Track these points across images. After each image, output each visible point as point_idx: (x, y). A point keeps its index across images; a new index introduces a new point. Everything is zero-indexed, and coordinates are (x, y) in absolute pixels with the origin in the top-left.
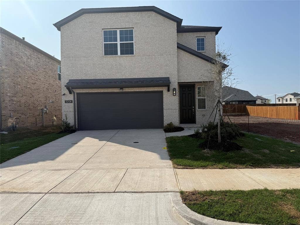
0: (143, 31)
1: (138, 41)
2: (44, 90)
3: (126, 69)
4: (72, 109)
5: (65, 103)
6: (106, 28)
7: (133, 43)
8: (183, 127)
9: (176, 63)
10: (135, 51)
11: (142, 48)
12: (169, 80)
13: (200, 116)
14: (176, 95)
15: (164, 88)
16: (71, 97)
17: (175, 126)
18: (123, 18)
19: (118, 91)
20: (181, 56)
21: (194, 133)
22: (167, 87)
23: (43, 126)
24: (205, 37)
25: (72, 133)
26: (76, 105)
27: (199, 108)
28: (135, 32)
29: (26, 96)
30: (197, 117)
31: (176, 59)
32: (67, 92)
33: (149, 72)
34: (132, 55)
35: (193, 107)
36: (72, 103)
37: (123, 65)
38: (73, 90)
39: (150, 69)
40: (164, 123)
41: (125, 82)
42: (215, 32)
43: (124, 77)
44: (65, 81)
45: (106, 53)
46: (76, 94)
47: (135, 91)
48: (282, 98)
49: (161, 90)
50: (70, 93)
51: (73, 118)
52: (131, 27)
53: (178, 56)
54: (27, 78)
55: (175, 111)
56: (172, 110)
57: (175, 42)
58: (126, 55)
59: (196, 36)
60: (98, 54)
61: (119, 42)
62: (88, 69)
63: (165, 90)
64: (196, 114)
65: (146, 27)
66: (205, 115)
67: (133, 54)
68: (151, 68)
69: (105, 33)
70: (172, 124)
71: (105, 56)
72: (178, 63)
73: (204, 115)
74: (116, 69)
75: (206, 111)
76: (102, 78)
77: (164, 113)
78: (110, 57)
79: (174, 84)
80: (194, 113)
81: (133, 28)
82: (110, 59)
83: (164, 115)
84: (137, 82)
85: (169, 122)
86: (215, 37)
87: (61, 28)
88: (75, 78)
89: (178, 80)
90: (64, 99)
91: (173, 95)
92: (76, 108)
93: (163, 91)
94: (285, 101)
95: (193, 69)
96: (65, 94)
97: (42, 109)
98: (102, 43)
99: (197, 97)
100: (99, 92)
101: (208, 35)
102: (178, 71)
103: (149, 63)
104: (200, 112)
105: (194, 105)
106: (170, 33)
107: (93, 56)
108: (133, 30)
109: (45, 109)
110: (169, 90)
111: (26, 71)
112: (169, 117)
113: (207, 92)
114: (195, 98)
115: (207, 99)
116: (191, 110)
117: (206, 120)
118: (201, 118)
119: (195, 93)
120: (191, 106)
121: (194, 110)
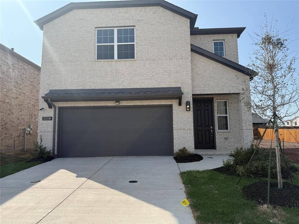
0: (147, 30)
1: (140, 42)
2: (29, 106)
3: (124, 76)
4: (51, 129)
5: (43, 120)
6: (101, 26)
7: (134, 44)
8: (200, 154)
9: (189, 69)
10: (137, 54)
11: (145, 51)
12: (181, 91)
13: (222, 140)
14: (189, 111)
15: (173, 100)
16: (50, 113)
17: (190, 153)
18: (122, 15)
19: (113, 105)
20: (195, 61)
21: (223, 166)
22: (178, 100)
23: (24, 149)
24: (224, 40)
25: (46, 162)
26: (57, 123)
27: (219, 129)
28: (137, 30)
29: (3, 112)
30: (217, 140)
31: (190, 63)
32: (46, 105)
33: (153, 80)
34: (132, 59)
35: (212, 127)
36: (51, 120)
37: (121, 71)
38: (53, 103)
39: (155, 77)
40: (174, 148)
41: (122, 93)
42: (236, 35)
43: (121, 87)
44: (43, 91)
45: (100, 57)
46: (57, 108)
47: (135, 104)
48: (291, 121)
49: (170, 104)
50: (50, 107)
51: (52, 141)
52: (131, 25)
53: (192, 61)
54: (6, 91)
55: (188, 132)
56: (185, 131)
57: (187, 43)
58: (124, 60)
59: (213, 39)
60: (88, 58)
61: (116, 44)
62: (75, 77)
63: (174, 103)
64: (216, 137)
65: (151, 25)
66: (228, 138)
67: (134, 58)
68: (157, 75)
69: (99, 32)
70: (187, 150)
71: (98, 60)
72: (192, 69)
74: (111, 76)
76: (93, 88)
77: (174, 135)
78: (104, 61)
79: (188, 97)
80: (213, 136)
81: (135, 26)
82: (104, 63)
83: (174, 137)
84: (139, 92)
85: (181, 148)
86: (237, 41)
87: (44, 26)
88: (57, 88)
89: (193, 91)
90: (41, 114)
91: (187, 110)
92: (57, 126)
93: (172, 105)
94: (294, 124)
95: (211, 77)
96: (43, 108)
97: (24, 130)
98: (94, 45)
99: (216, 115)
100: (89, 105)
101: (228, 38)
102: (193, 80)
103: (154, 69)
104: (222, 133)
105: (213, 125)
106: (182, 32)
107: (83, 61)
108: (134, 29)
109: (29, 129)
110: (180, 104)
111: (6, 83)
112: (181, 140)
113: (229, 107)
114: (213, 115)
115: (229, 117)
116: (209, 131)
117: (229, 145)
118: (223, 142)
119: (214, 109)
120: (209, 126)
121: (213, 132)
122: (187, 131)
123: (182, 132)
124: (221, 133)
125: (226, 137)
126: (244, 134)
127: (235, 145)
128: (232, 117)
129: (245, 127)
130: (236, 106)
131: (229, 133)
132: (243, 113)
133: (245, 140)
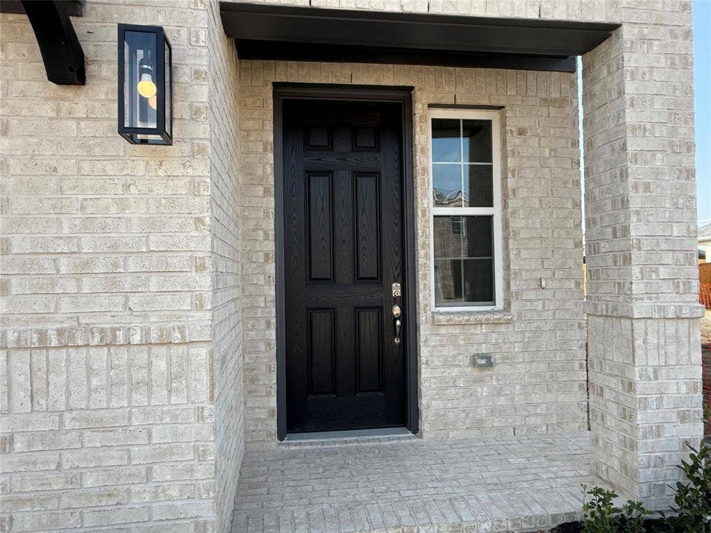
13: (455, 371)
27: (441, 298)
30: (425, 373)
35: (396, 289)
56: (121, 358)
64: (425, 352)
66: (497, 358)
73: (488, 358)
75: (497, 323)
99: (427, 211)
104: (457, 330)
105: (406, 274)
112: (69, 460)
113: (504, 158)
114: (408, 212)
115: (506, 226)
116: (381, 310)
117: (502, 401)
118: (461, 383)
119: (412, 166)
120: (378, 280)
121: (403, 317)
122: (142, 356)
123: (90, 371)
124: (451, 330)
125: (484, 349)
126: (639, 353)
127: (536, 398)
128: (522, 223)
129: (646, 303)
130: (547, 151)
131: (503, 329)
132: (636, 187)
133: (644, 404)
